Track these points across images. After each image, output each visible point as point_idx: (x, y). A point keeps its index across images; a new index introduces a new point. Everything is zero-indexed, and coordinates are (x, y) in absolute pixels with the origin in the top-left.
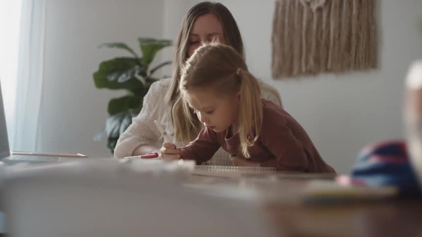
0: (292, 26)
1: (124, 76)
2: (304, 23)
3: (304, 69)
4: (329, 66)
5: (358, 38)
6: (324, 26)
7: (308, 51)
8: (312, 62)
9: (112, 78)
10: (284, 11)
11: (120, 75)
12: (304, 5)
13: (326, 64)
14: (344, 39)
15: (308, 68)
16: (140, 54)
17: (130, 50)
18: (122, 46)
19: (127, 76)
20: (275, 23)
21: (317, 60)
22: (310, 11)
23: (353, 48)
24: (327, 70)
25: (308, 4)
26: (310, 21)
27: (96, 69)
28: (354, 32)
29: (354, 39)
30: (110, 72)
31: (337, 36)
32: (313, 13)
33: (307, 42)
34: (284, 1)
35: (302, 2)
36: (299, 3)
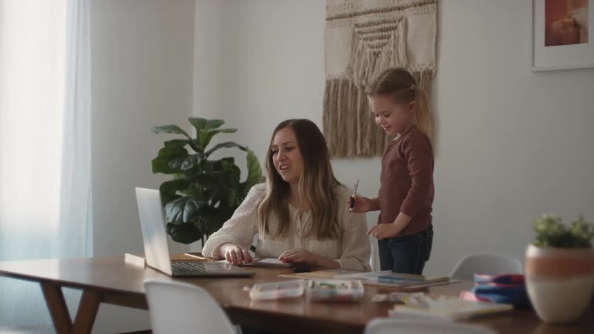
0: (344, 107)
1: (186, 163)
2: (359, 106)
3: (359, 151)
7: (364, 134)
8: (367, 143)
9: (174, 166)
10: (336, 91)
11: (182, 162)
12: (359, 87)
15: (364, 151)
16: (194, 136)
17: (186, 134)
18: (177, 130)
19: (189, 164)
20: (327, 103)
21: (373, 143)
25: (363, 88)
26: (364, 104)
27: (156, 155)
33: (362, 126)
34: (336, 81)
35: (356, 84)
36: (353, 84)
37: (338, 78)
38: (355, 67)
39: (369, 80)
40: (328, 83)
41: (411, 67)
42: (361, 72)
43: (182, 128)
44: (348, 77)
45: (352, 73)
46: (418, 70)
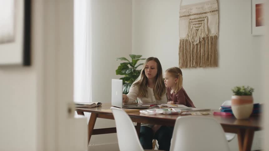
0: (186, 49)
1: (128, 71)
2: (191, 49)
3: (192, 66)
4: (201, 66)
5: (211, 56)
6: (199, 51)
7: (193, 59)
8: (194, 63)
9: (124, 72)
10: (183, 44)
11: (127, 70)
13: (200, 64)
14: (206, 56)
16: (131, 61)
17: (128, 61)
18: (125, 59)
19: (129, 71)
20: (180, 48)
21: (196, 63)
22: (193, 45)
23: (210, 60)
24: (200, 67)
25: (193, 42)
26: (193, 48)
27: (117, 68)
28: (210, 54)
29: (210, 56)
30: (123, 69)
31: (204, 55)
32: (194, 46)
33: (192, 56)
34: (183, 40)
35: (190, 41)
36: (189, 41)
37: (184, 39)
38: (190, 34)
39: (195, 40)
40: (181, 41)
41: (210, 34)
42: (192, 36)
43: (127, 58)
44: (187, 39)
45: (189, 37)
46: (212, 35)
